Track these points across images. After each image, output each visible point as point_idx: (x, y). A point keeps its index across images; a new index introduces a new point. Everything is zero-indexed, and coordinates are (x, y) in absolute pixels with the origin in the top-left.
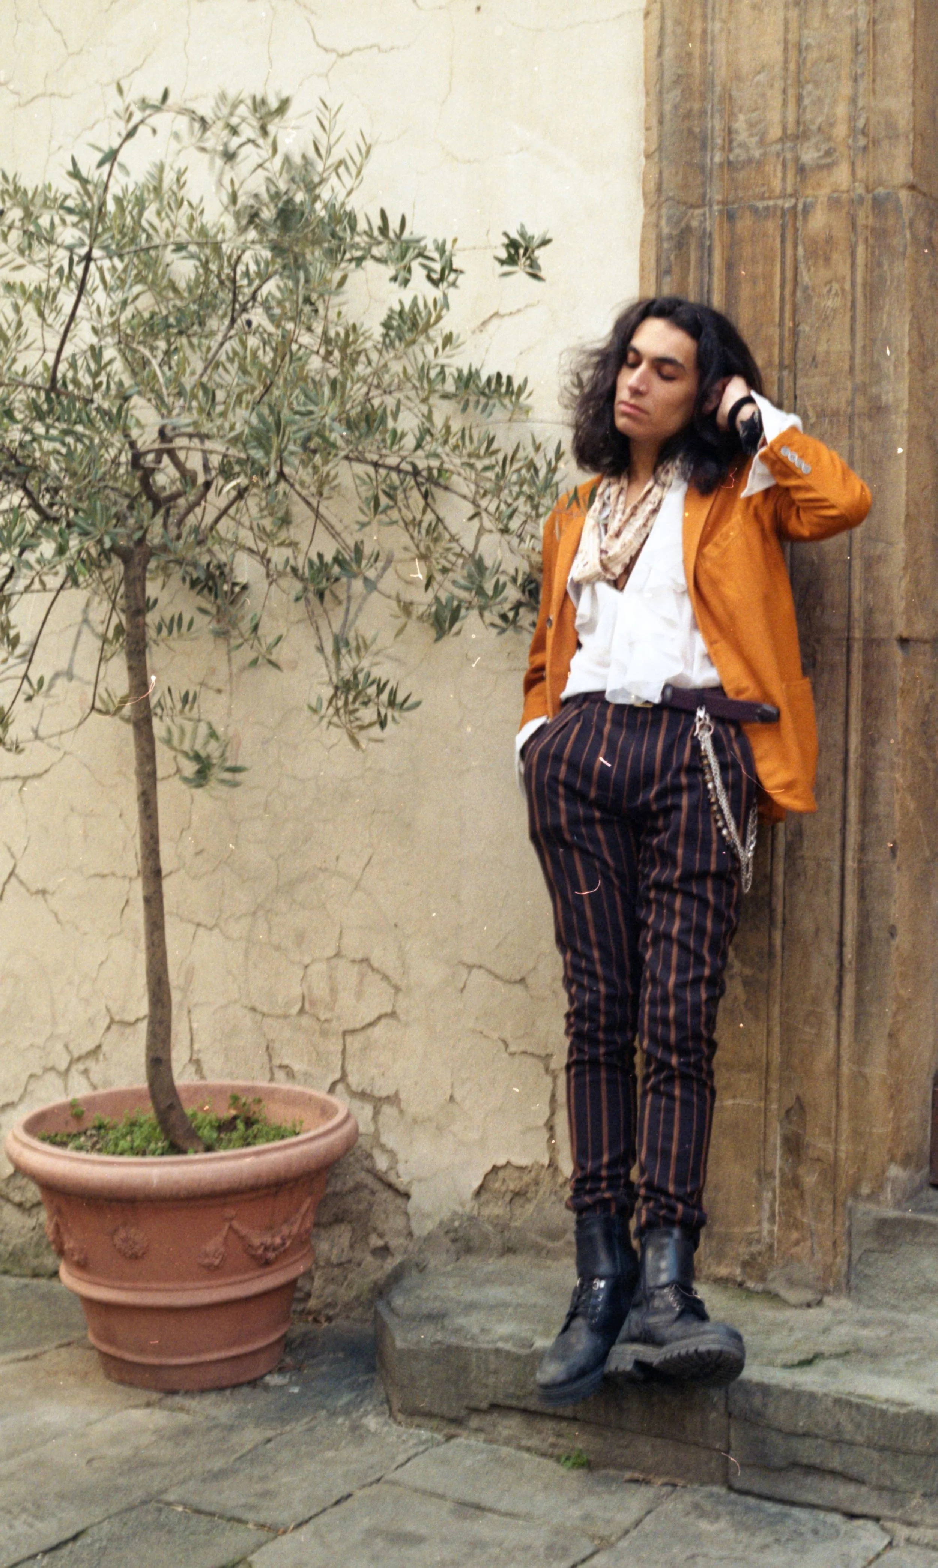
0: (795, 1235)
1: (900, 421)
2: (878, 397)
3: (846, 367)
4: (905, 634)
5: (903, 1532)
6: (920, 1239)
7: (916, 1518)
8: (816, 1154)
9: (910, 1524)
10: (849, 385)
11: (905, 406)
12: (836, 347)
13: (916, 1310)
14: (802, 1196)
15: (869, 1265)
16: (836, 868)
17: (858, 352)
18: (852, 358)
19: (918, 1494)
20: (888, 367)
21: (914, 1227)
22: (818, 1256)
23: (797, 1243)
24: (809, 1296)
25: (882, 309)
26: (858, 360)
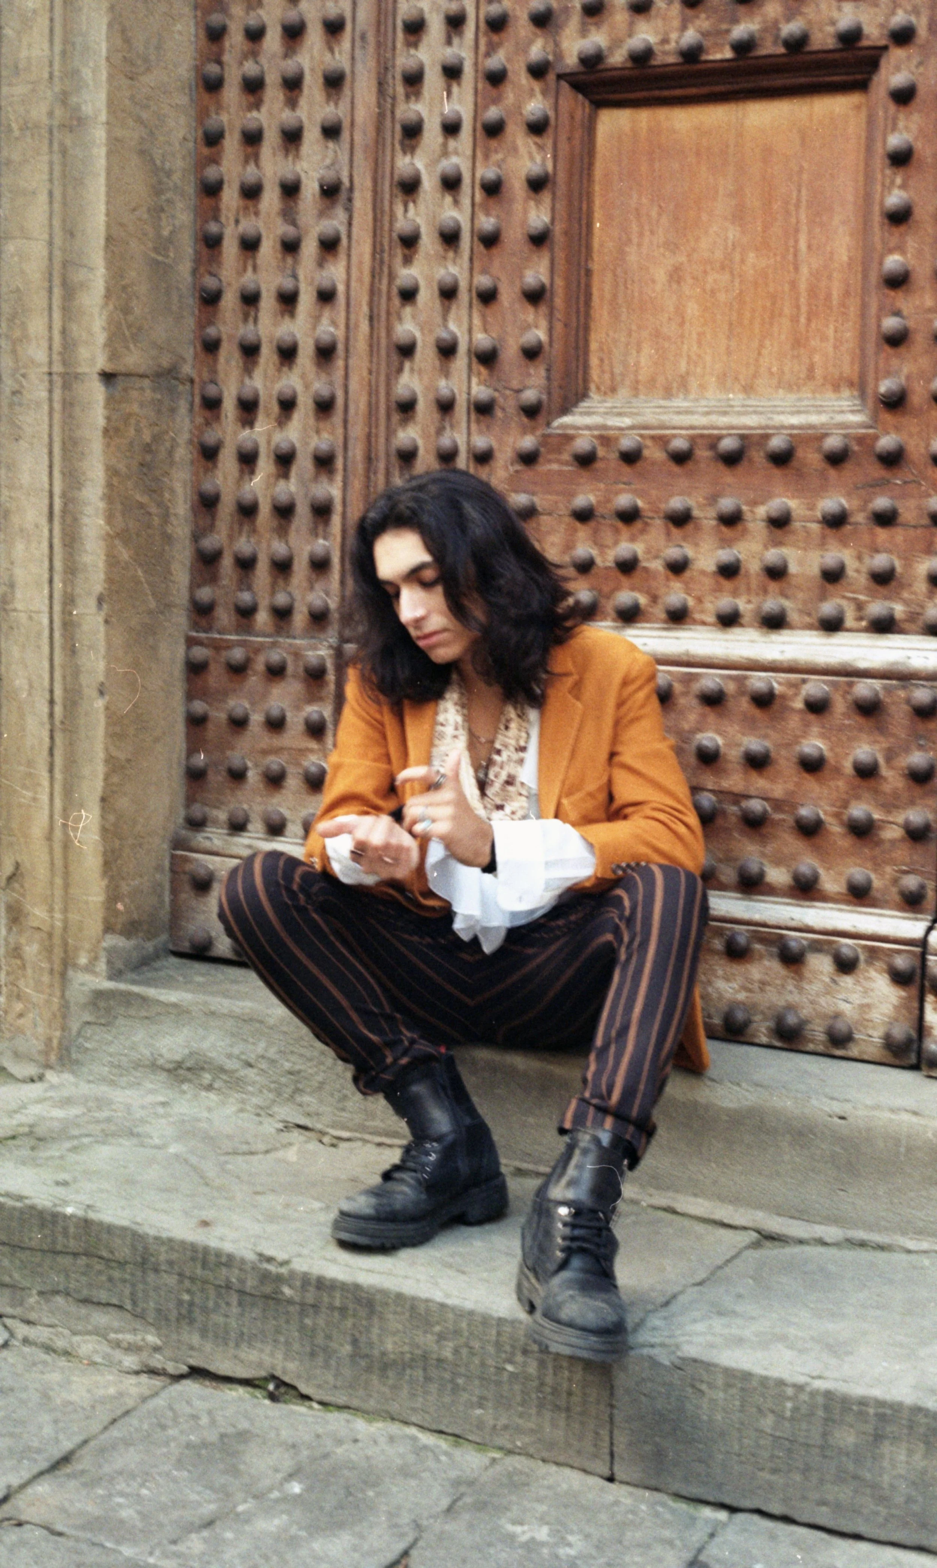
0: (19, 1007)
1: (100, 134)
2: (77, 108)
3: (46, 76)
4: (109, 368)
5: (22, 1330)
6: (132, 1012)
7: (33, 1316)
8: (35, 924)
9: (28, 1322)
10: (49, 93)
11: (103, 117)
12: (36, 52)
13: (131, 1085)
14: (23, 967)
15: (87, 1039)
16: (46, 621)
17: (57, 58)
18: (51, 65)
19: (34, 1292)
20: (87, 73)
21: (127, 998)
22: (40, 1030)
23: (21, 1015)
24: (32, 1070)
25: (80, 9)
26: (56, 66)
